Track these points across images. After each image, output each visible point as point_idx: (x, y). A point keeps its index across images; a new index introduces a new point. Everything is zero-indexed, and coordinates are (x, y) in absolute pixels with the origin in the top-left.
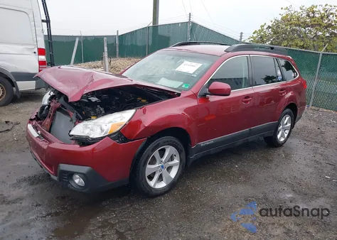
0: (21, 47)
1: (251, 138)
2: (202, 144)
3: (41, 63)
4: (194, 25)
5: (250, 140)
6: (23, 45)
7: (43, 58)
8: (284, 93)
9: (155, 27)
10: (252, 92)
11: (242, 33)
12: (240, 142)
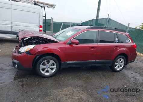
0: (34, 25)
1: (97, 65)
2: (68, 62)
3: (40, 31)
4: (110, 19)
5: (96, 66)
6: (35, 24)
7: (41, 29)
8: (118, 48)
9: (97, 20)
10: (97, 45)
11: (129, 23)
12: (90, 65)
